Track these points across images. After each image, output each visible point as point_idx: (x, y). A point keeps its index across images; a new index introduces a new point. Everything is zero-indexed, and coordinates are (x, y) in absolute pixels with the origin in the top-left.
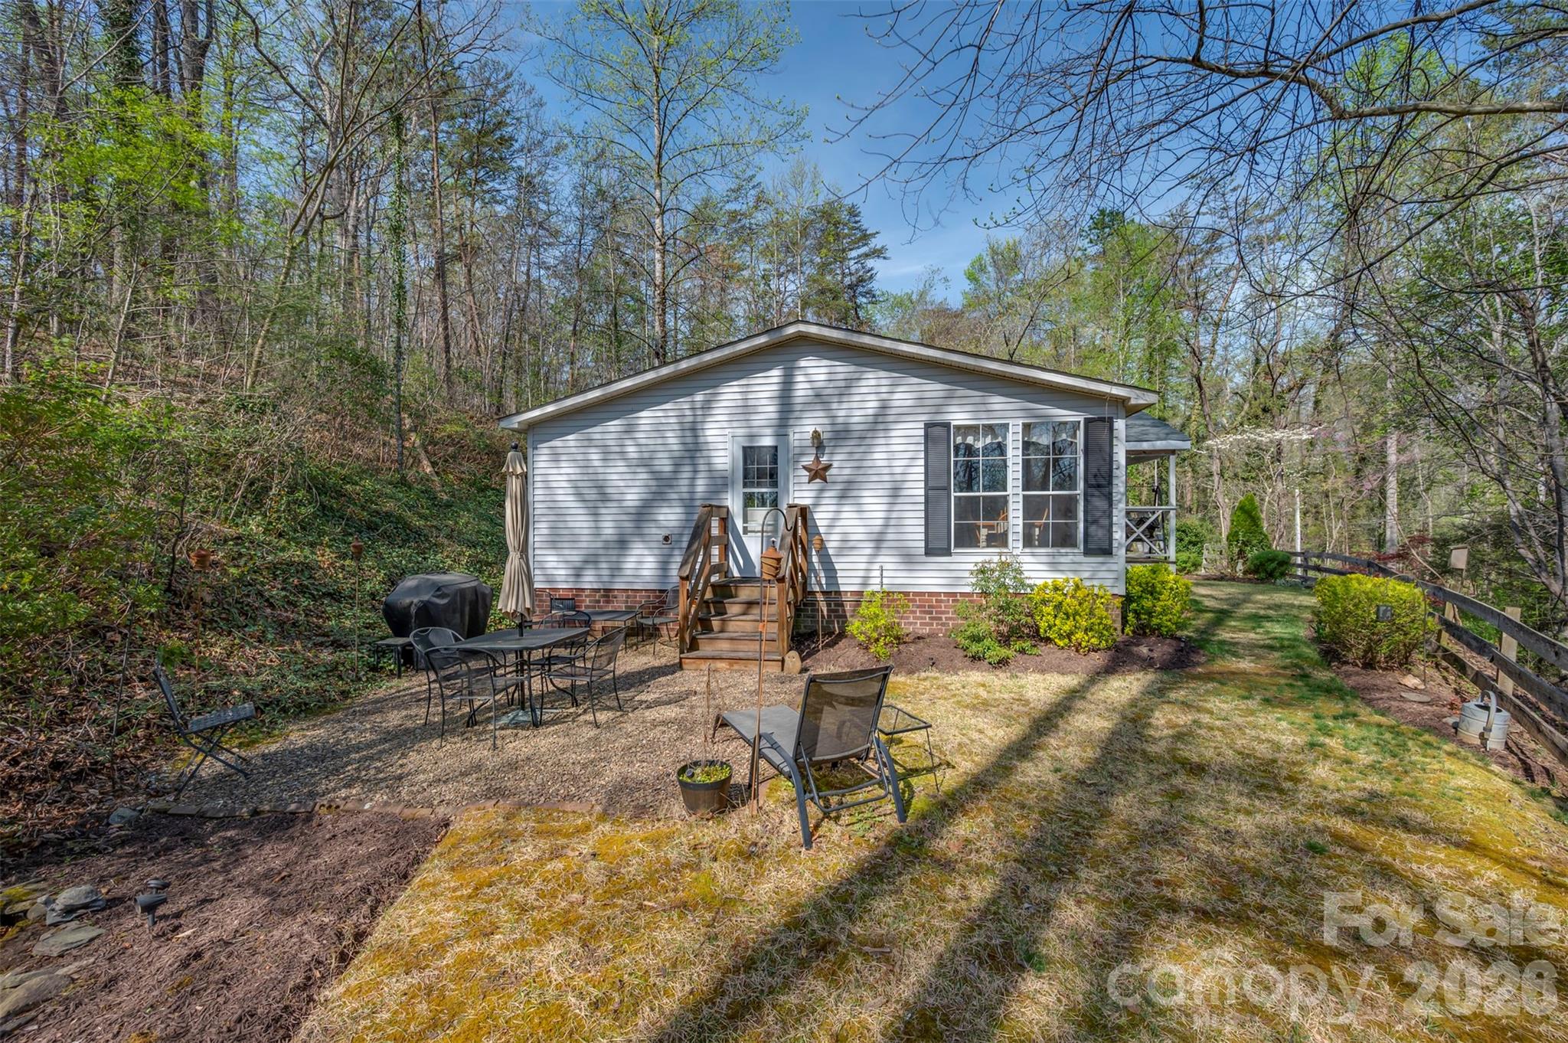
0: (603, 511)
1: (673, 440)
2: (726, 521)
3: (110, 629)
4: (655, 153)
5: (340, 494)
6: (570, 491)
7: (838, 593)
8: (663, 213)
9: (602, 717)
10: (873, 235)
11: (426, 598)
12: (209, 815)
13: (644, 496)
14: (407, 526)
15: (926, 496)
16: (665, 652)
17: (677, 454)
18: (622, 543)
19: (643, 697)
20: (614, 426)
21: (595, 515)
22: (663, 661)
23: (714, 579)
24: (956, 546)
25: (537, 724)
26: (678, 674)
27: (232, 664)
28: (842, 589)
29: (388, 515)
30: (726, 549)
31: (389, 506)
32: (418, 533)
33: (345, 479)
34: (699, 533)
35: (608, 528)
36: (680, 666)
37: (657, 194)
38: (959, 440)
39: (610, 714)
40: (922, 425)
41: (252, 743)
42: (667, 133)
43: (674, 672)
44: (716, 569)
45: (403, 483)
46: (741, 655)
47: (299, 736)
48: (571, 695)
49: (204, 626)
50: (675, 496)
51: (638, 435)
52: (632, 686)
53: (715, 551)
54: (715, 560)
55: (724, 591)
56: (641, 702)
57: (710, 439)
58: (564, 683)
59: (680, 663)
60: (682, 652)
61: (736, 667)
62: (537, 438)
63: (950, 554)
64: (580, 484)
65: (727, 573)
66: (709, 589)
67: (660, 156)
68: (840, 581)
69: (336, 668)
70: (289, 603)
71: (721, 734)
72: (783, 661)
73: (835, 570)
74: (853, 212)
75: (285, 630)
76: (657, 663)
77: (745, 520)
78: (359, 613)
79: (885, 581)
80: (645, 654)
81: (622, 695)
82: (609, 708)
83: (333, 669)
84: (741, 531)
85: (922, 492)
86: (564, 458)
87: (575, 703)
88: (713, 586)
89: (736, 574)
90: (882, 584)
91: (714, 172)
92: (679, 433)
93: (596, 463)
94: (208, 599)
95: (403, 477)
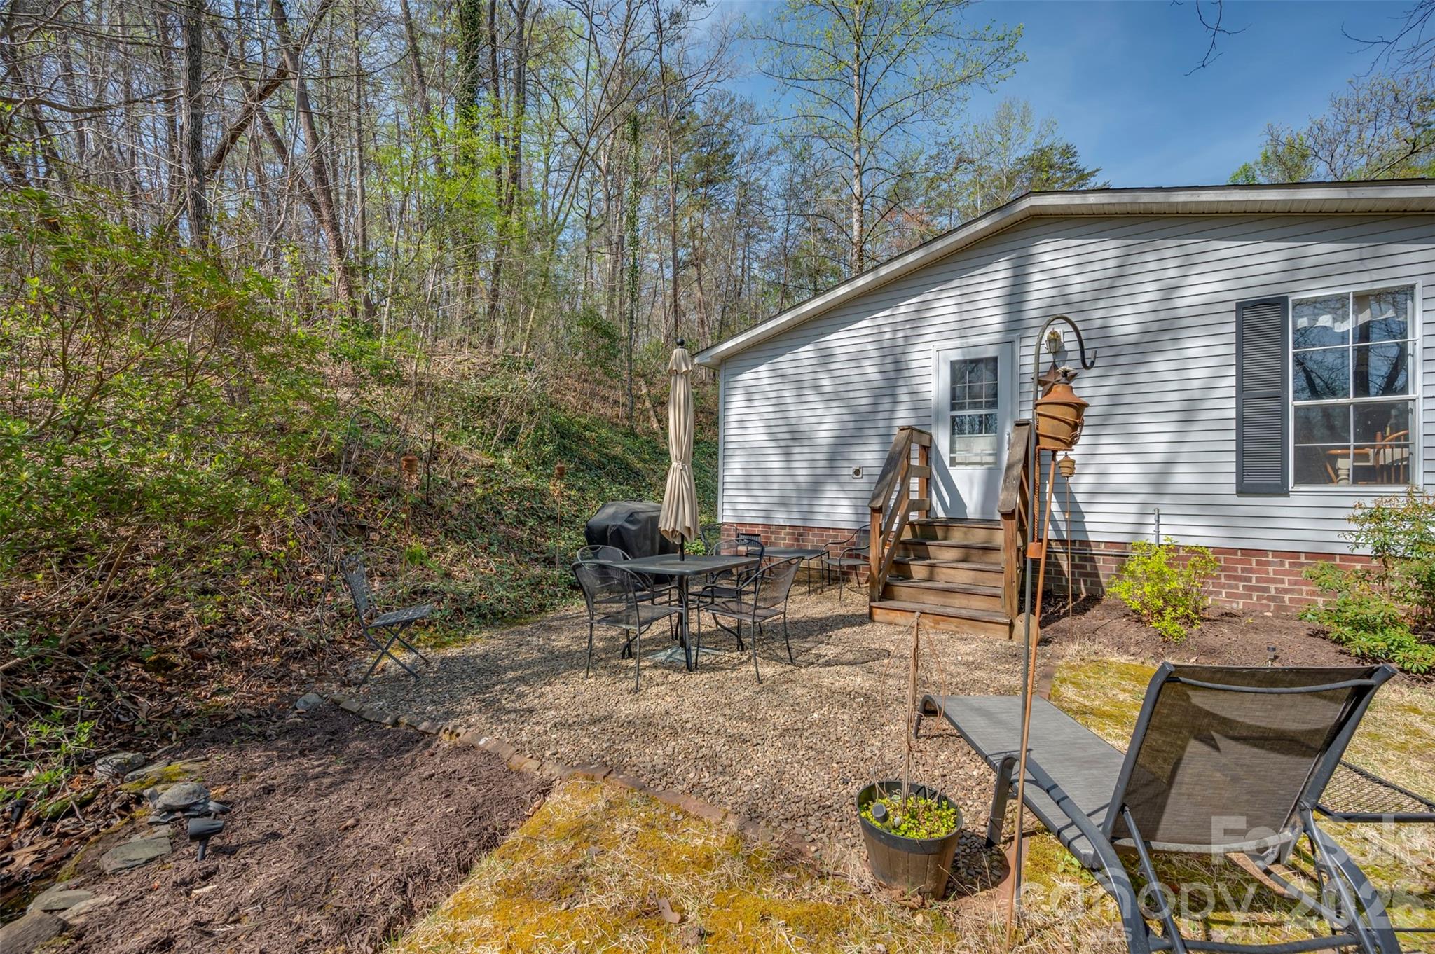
0: (796, 450)
1: (871, 370)
2: (928, 450)
3: (373, 530)
4: (855, 117)
5: (580, 438)
6: (762, 430)
7: (1087, 543)
8: (861, 173)
9: (768, 671)
10: (1092, 174)
11: (619, 523)
12: (365, 716)
13: (837, 433)
14: (628, 467)
15: (1240, 410)
16: (854, 599)
17: (876, 384)
18: (815, 488)
19: (822, 650)
20: (807, 352)
21: (787, 454)
22: (850, 610)
23: (914, 516)
24: (1297, 482)
25: (690, 667)
26: (867, 627)
27: (456, 570)
28: (1092, 538)
29: (615, 457)
30: (928, 482)
31: (618, 450)
32: (637, 473)
33: (585, 427)
34: (894, 462)
35: (802, 471)
36: (870, 617)
37: (857, 157)
38: (1303, 322)
39: (780, 669)
40: (1233, 306)
41: (443, 645)
42: (866, 95)
43: (862, 624)
44: (915, 505)
45: (631, 433)
46: (950, 611)
47: (482, 643)
48: (736, 638)
49: (446, 536)
50: (872, 432)
51: (833, 366)
52: (810, 634)
53: (915, 483)
54: (914, 496)
55: (928, 531)
56: (818, 656)
57: (914, 364)
58: (728, 621)
59: (871, 613)
60: (872, 600)
61: (942, 626)
62: (728, 372)
63: (1286, 494)
64: (773, 423)
65: (929, 510)
66: (907, 528)
67: (859, 118)
68: (1089, 527)
69: (539, 583)
70: (520, 522)
71: (928, 722)
72: (1011, 625)
73: (1081, 513)
74: (1068, 152)
75: (508, 545)
76: (842, 611)
77: (952, 450)
78: (574, 536)
79: (1163, 530)
80: (829, 599)
81: (795, 644)
82: (779, 659)
83: (536, 584)
84: (947, 463)
85: (1233, 403)
86: (757, 396)
87: (741, 647)
88: (912, 524)
89: (941, 514)
90: (1158, 533)
91: (914, 118)
92: (878, 361)
93: (789, 400)
94: (456, 512)
95: (632, 429)
